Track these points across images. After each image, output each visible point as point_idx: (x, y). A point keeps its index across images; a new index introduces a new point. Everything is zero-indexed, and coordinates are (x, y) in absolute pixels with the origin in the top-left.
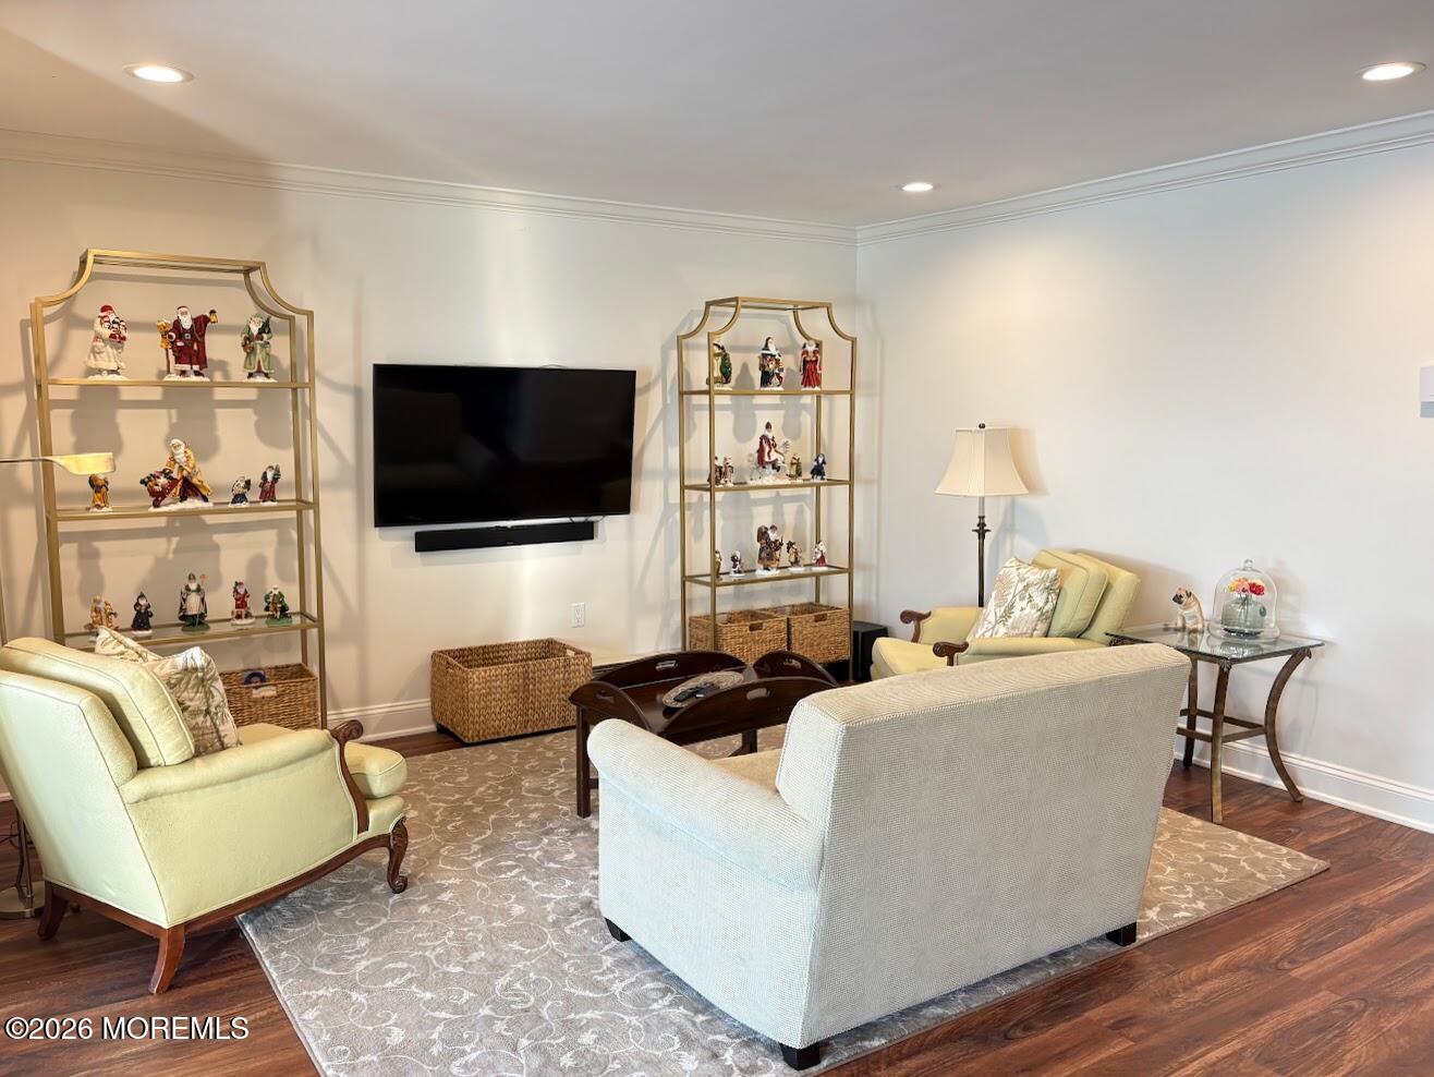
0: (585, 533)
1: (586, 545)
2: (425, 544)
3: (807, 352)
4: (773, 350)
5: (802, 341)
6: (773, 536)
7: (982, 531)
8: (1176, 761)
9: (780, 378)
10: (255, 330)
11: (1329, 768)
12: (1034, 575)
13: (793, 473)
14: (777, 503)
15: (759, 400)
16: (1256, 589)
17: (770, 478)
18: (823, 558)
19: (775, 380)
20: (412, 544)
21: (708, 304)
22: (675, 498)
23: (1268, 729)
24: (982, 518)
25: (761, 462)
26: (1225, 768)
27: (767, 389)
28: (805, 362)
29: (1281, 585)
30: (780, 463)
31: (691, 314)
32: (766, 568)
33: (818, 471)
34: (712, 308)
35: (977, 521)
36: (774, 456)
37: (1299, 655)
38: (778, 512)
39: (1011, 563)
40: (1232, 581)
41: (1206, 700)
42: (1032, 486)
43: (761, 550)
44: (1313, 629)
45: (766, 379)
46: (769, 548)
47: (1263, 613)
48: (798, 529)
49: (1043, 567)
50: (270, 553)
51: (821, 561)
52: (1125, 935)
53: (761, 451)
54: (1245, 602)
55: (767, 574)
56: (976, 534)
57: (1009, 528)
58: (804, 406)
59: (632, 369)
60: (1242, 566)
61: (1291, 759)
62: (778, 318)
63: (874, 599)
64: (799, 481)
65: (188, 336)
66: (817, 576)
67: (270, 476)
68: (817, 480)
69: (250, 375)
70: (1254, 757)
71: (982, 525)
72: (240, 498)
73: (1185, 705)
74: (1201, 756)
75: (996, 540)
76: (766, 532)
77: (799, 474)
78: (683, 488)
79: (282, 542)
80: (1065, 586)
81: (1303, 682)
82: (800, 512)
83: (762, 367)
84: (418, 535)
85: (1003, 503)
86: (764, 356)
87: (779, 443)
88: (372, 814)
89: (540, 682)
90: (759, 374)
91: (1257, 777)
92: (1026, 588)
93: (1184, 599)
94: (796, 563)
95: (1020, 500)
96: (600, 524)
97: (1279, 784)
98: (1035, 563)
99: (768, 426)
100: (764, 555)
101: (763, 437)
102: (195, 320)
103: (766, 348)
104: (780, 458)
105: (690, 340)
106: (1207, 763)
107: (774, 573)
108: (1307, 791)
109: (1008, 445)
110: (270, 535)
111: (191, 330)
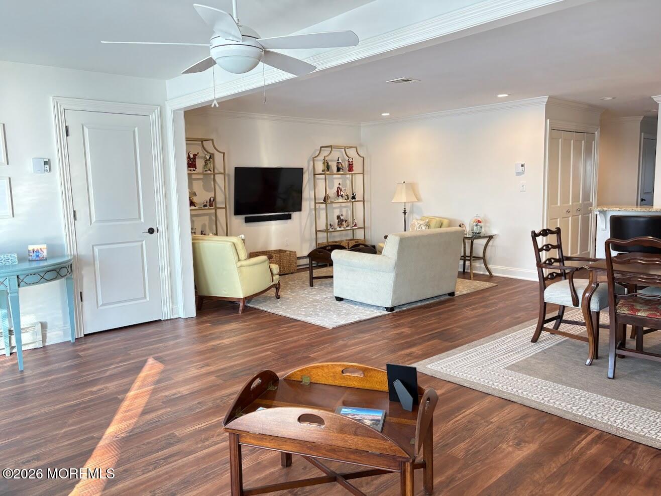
0: (288, 217)
1: (289, 221)
2: (248, 220)
3: (349, 161)
4: (340, 161)
5: (347, 158)
6: (342, 218)
7: (405, 213)
8: (459, 272)
9: (343, 169)
10: (208, 158)
11: (499, 267)
12: (422, 222)
13: (346, 198)
14: (341, 207)
15: (335, 176)
16: (479, 222)
17: (341, 200)
18: (356, 225)
19: (341, 170)
20: (244, 220)
21: (321, 147)
22: (313, 207)
23: (484, 258)
24: (405, 209)
25: (338, 195)
26: (473, 272)
27: (339, 173)
28: (349, 164)
29: (486, 221)
30: (343, 195)
31: (316, 151)
32: (340, 228)
33: (354, 198)
34: (322, 149)
35: (404, 210)
36: (342, 193)
37: (491, 238)
38: (341, 211)
39: (415, 220)
40: (474, 220)
41: (468, 254)
42: (419, 200)
43: (338, 222)
44: (493, 232)
45: (338, 170)
46: (341, 221)
47: (481, 227)
48: (347, 216)
49: (423, 220)
50: (207, 223)
51: (355, 225)
52: (452, 294)
53: (338, 191)
54: (477, 225)
55: (340, 229)
56: (403, 214)
57: (412, 212)
58: (347, 178)
59: (302, 167)
60: (475, 216)
61: (490, 266)
62: (340, 151)
63: (370, 237)
64: (348, 201)
65: (192, 160)
66: (353, 230)
67: (212, 199)
68: (354, 200)
69: (206, 171)
70: (481, 267)
71: (405, 211)
72: (205, 206)
73: (462, 254)
74: (468, 270)
75: (408, 215)
76: (339, 217)
77: (348, 199)
78: (315, 203)
79: (210, 219)
80: (431, 224)
81: (492, 246)
82: (347, 211)
83: (337, 166)
84: (246, 218)
85: (410, 204)
86: (338, 163)
87: (343, 189)
88: (274, 278)
89: (284, 259)
90: (336, 168)
91: (482, 273)
92: (420, 226)
93: (462, 226)
94: (348, 226)
95: (414, 203)
96: (292, 215)
97: (488, 273)
98: (421, 220)
99: (339, 184)
100: (339, 223)
101: (338, 188)
102: (193, 155)
103: (338, 160)
104: (344, 194)
105: (316, 158)
106: (469, 271)
107: (342, 229)
108: (494, 274)
109: (411, 187)
110: (207, 218)
111: (193, 159)
